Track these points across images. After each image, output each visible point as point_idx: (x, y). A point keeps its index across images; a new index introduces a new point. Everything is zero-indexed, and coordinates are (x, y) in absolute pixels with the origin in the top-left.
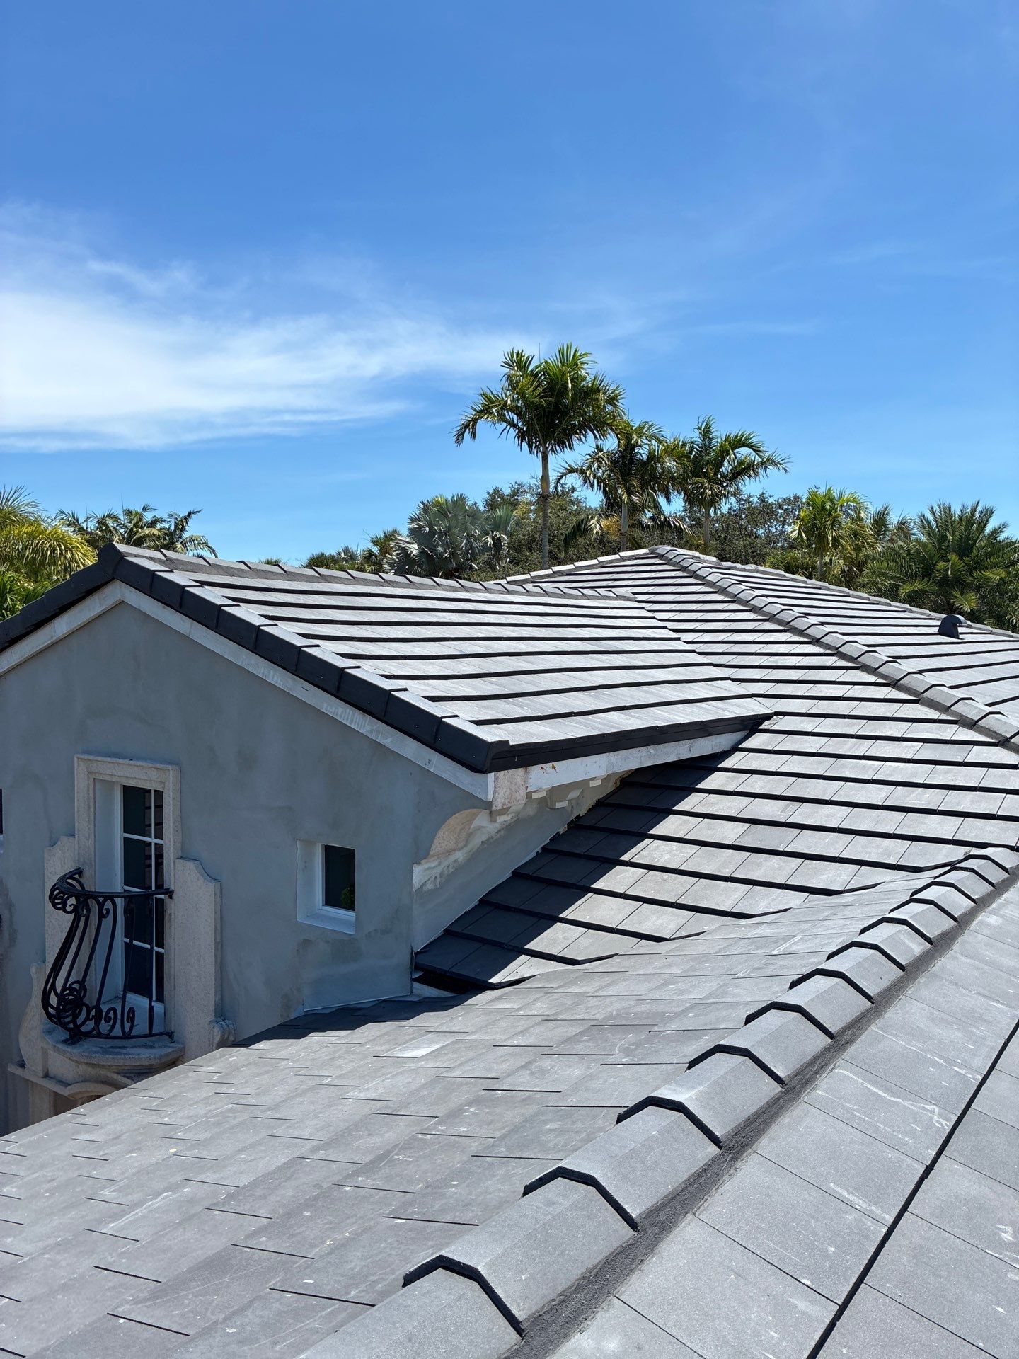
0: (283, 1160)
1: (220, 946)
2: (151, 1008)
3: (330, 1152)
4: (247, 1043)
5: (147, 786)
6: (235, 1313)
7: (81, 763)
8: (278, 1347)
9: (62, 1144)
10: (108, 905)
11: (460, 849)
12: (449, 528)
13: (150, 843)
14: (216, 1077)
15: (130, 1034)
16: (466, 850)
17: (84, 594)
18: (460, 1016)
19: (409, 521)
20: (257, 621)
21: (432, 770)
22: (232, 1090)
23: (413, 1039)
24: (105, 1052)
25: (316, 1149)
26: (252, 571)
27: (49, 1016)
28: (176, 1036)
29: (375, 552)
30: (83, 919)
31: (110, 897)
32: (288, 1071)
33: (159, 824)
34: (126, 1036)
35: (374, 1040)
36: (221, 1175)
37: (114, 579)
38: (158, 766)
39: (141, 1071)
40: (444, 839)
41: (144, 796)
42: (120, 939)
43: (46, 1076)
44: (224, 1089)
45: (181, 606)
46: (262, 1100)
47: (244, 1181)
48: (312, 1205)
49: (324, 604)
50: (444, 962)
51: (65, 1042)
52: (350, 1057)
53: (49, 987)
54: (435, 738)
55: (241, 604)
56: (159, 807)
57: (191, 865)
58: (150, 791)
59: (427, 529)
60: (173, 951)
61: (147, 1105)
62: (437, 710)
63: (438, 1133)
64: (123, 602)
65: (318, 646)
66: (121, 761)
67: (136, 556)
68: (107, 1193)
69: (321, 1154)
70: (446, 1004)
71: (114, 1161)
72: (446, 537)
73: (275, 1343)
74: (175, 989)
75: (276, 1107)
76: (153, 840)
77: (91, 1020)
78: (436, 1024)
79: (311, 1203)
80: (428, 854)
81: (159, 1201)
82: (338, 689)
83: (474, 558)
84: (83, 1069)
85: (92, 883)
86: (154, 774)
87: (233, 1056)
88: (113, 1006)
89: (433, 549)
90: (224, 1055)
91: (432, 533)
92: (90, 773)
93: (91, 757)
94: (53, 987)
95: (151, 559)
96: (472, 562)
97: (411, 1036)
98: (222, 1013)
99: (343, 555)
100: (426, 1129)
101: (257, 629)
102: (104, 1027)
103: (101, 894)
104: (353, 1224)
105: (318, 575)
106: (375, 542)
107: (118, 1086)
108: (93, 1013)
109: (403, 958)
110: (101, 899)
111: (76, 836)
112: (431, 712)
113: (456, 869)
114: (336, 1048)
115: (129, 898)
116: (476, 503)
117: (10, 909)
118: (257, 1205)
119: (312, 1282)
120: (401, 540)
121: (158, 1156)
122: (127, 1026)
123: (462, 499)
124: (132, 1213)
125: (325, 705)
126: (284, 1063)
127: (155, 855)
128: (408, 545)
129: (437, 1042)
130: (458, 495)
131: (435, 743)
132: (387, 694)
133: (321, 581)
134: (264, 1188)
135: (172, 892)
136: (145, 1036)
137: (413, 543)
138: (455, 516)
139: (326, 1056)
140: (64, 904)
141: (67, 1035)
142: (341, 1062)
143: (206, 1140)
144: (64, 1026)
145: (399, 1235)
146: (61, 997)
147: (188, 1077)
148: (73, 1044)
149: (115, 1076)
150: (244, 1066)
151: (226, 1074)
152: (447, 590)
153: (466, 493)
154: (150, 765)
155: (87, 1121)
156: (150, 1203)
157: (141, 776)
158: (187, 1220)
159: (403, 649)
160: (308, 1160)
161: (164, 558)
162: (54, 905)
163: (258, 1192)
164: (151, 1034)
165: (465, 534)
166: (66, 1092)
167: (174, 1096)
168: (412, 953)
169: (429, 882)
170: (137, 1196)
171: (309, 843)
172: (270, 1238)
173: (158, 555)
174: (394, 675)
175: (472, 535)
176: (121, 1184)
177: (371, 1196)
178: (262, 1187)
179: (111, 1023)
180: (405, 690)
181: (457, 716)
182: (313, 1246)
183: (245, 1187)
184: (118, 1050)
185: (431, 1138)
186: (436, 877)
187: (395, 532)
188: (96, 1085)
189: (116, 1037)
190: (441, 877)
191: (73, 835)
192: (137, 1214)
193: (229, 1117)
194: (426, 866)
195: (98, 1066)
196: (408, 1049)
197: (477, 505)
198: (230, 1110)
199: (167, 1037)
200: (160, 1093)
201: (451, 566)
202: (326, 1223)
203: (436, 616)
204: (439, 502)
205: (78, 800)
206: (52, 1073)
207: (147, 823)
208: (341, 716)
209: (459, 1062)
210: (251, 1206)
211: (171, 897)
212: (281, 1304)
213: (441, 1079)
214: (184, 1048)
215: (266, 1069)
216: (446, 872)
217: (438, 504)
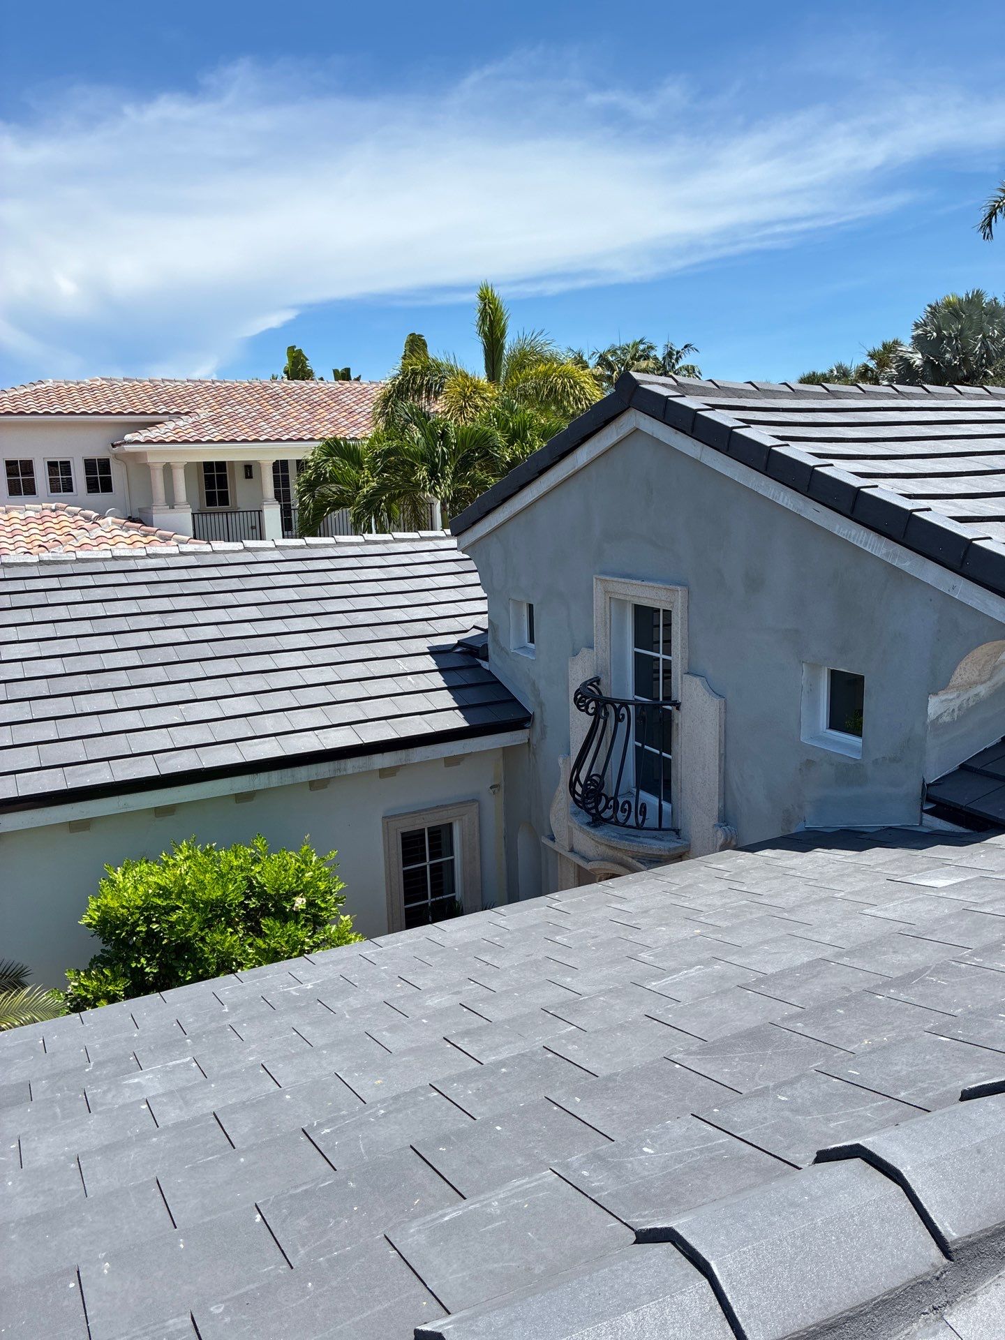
0: (806, 959)
1: (724, 757)
2: (660, 806)
3: (855, 960)
4: (753, 848)
5: (656, 605)
6: (784, 1083)
7: (599, 582)
8: (832, 1125)
9: (598, 909)
10: (623, 711)
11: (982, 683)
12: (961, 331)
13: (658, 659)
14: (726, 875)
15: (642, 826)
16: (989, 684)
17: (603, 424)
18: (982, 853)
19: (914, 327)
20: (768, 442)
21: (956, 597)
22: (745, 889)
23: (928, 869)
24: (621, 838)
25: (840, 955)
26: (760, 392)
27: (575, 800)
28: (682, 833)
29: (871, 366)
30: (602, 721)
31: (625, 704)
32: (796, 879)
33: (668, 641)
34: (639, 827)
35: (884, 864)
36: (748, 961)
37: (630, 407)
38: (668, 587)
39: (652, 859)
40: (966, 671)
41: (653, 615)
42: (632, 743)
43: (572, 850)
44: (736, 886)
45: (693, 431)
46: (775, 902)
47: (770, 970)
48: (845, 1005)
49: (834, 421)
50: (961, 797)
51: (588, 824)
52: (861, 877)
53: (574, 778)
54: (963, 561)
55: (751, 426)
56: (668, 625)
57: (697, 680)
58: (658, 610)
59: (935, 334)
60: (679, 758)
61: (666, 889)
62: (966, 531)
63: (973, 964)
64: (637, 429)
65: (832, 465)
66: (634, 582)
67: (650, 383)
68: (644, 956)
69: (846, 960)
70: (961, 839)
71: (645, 931)
72: (957, 341)
73: (828, 1120)
74: (681, 791)
75: (790, 911)
76: (661, 656)
77: (610, 809)
78: (954, 858)
79: (844, 1002)
80: (948, 685)
81: (693, 972)
82: (853, 510)
83: (990, 363)
84: (602, 849)
85: (609, 690)
86: (663, 595)
87: (741, 859)
88: (628, 799)
89: (940, 356)
90: (731, 857)
91: (940, 338)
92: (606, 592)
93: (608, 578)
94: (577, 778)
95: (663, 385)
96: (987, 368)
97: (925, 866)
98: (724, 819)
99: (835, 373)
100: (958, 958)
101: (769, 450)
102: (621, 816)
103: (617, 701)
104: (890, 1030)
105: (826, 392)
106: (872, 356)
107: (633, 870)
108: (611, 803)
109: (913, 787)
110: (617, 705)
111: (595, 648)
112: (960, 534)
113: (976, 704)
114: (843, 866)
115: (639, 705)
116: (996, 299)
117: (541, 707)
118: (788, 994)
119: (858, 1074)
120: (901, 351)
121: (685, 933)
122: (640, 818)
123: (979, 295)
124: (671, 977)
125: (838, 527)
126: (792, 872)
127: (663, 670)
128: (911, 355)
129: (957, 876)
130: (973, 292)
131: (961, 567)
132: (909, 514)
133: (829, 397)
134: (791, 980)
135: (680, 704)
136: (655, 829)
137: (917, 353)
138: (970, 316)
139: (834, 872)
140: (587, 707)
141: (590, 819)
142: (851, 880)
143: (727, 927)
144: (588, 811)
145: (944, 1052)
146: (584, 786)
147: (700, 870)
148: (595, 827)
149: (630, 860)
150: (752, 869)
151: (736, 874)
152: (971, 399)
153: (983, 288)
154: (661, 586)
155: (616, 893)
156: (685, 972)
157: (652, 596)
158: (722, 993)
159: (922, 466)
160: (833, 964)
161: (676, 384)
162: (579, 707)
163: (787, 982)
164: (660, 829)
165: (980, 336)
166: (588, 866)
167: (690, 886)
168: (923, 784)
169: (946, 714)
170: (671, 964)
171: (815, 667)
172: (806, 1025)
173: (670, 381)
174: (914, 495)
175: (989, 337)
176: (657, 951)
177: (907, 1009)
178: (790, 979)
179: (626, 814)
180: (929, 510)
181: (990, 538)
182: (850, 1042)
183: (772, 975)
184: (632, 838)
185: (966, 968)
186: (954, 710)
187: (896, 343)
188: (613, 865)
189: (629, 827)
190: (959, 710)
191: (592, 648)
192: (675, 979)
193: (746, 911)
194: (943, 698)
195: (616, 848)
196: (923, 877)
197: (997, 301)
198: (745, 906)
199: (674, 833)
200: (677, 880)
201: (961, 374)
202: (862, 1024)
203: (959, 428)
204: (949, 303)
205: (597, 617)
206: (576, 848)
207: (654, 640)
208: (854, 538)
209: (987, 899)
210: (782, 993)
211: (678, 709)
212: (828, 1086)
213: (969, 913)
214: (690, 845)
215: (775, 874)
216: (965, 705)
217: (948, 305)
